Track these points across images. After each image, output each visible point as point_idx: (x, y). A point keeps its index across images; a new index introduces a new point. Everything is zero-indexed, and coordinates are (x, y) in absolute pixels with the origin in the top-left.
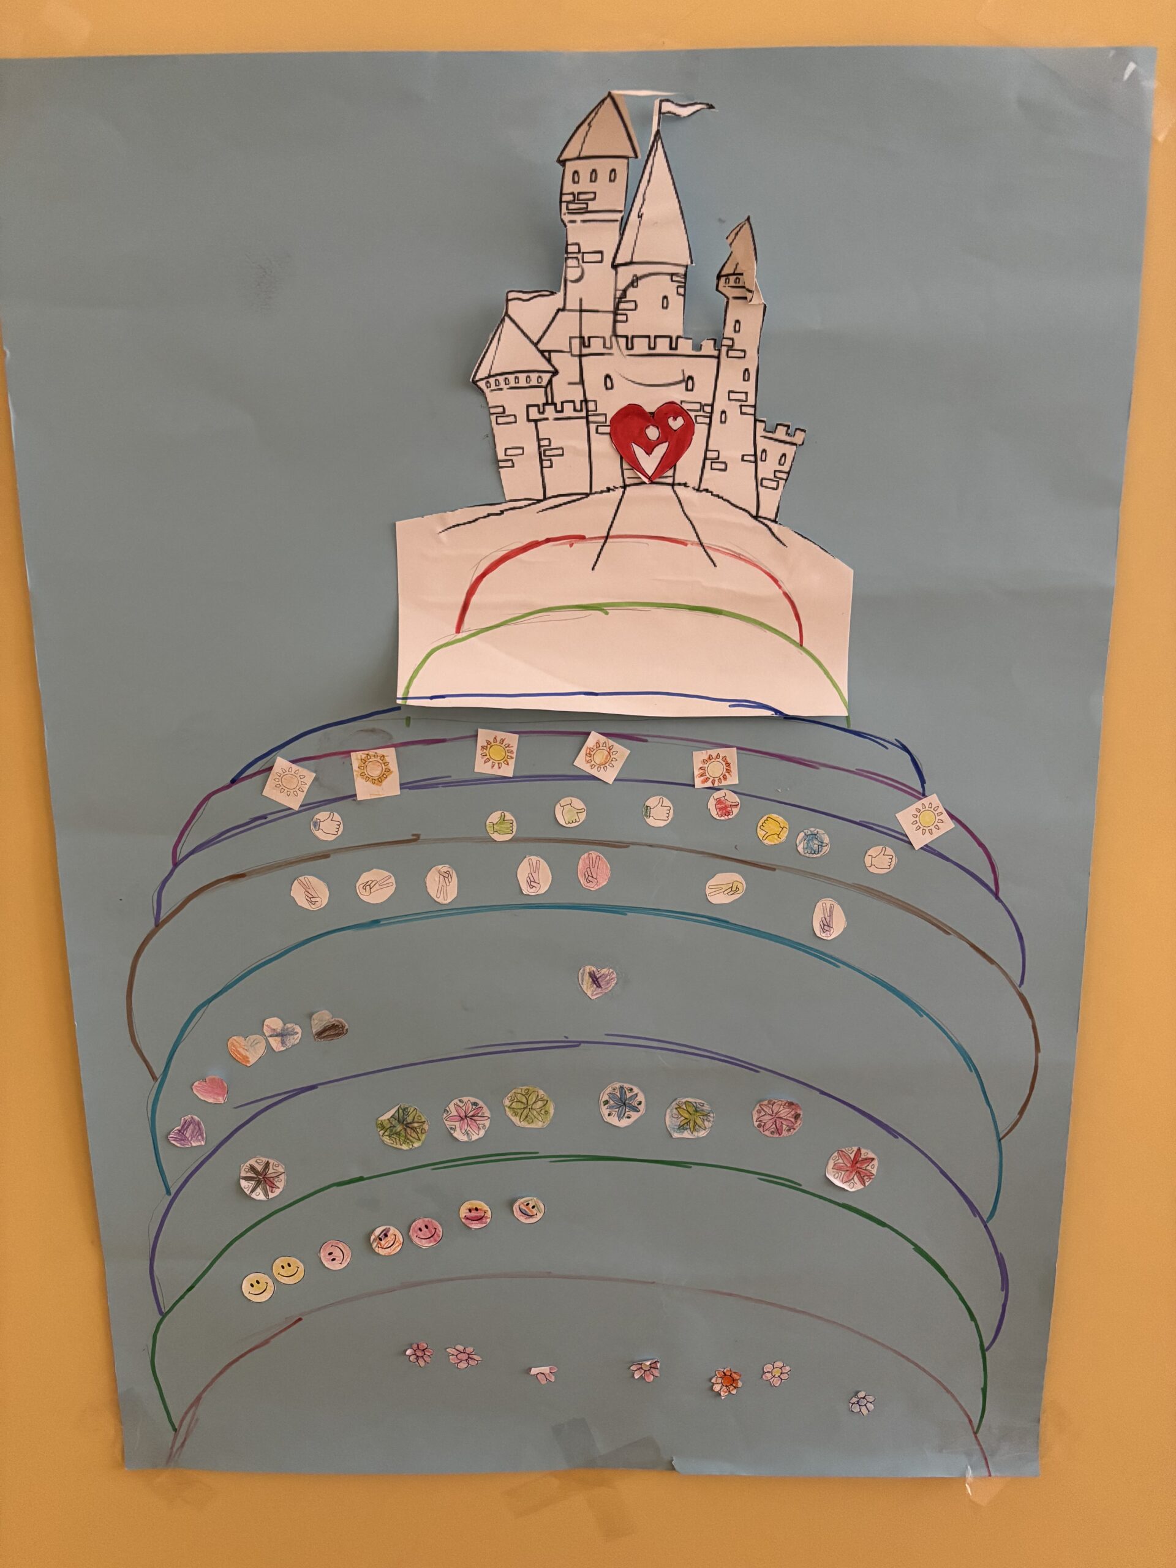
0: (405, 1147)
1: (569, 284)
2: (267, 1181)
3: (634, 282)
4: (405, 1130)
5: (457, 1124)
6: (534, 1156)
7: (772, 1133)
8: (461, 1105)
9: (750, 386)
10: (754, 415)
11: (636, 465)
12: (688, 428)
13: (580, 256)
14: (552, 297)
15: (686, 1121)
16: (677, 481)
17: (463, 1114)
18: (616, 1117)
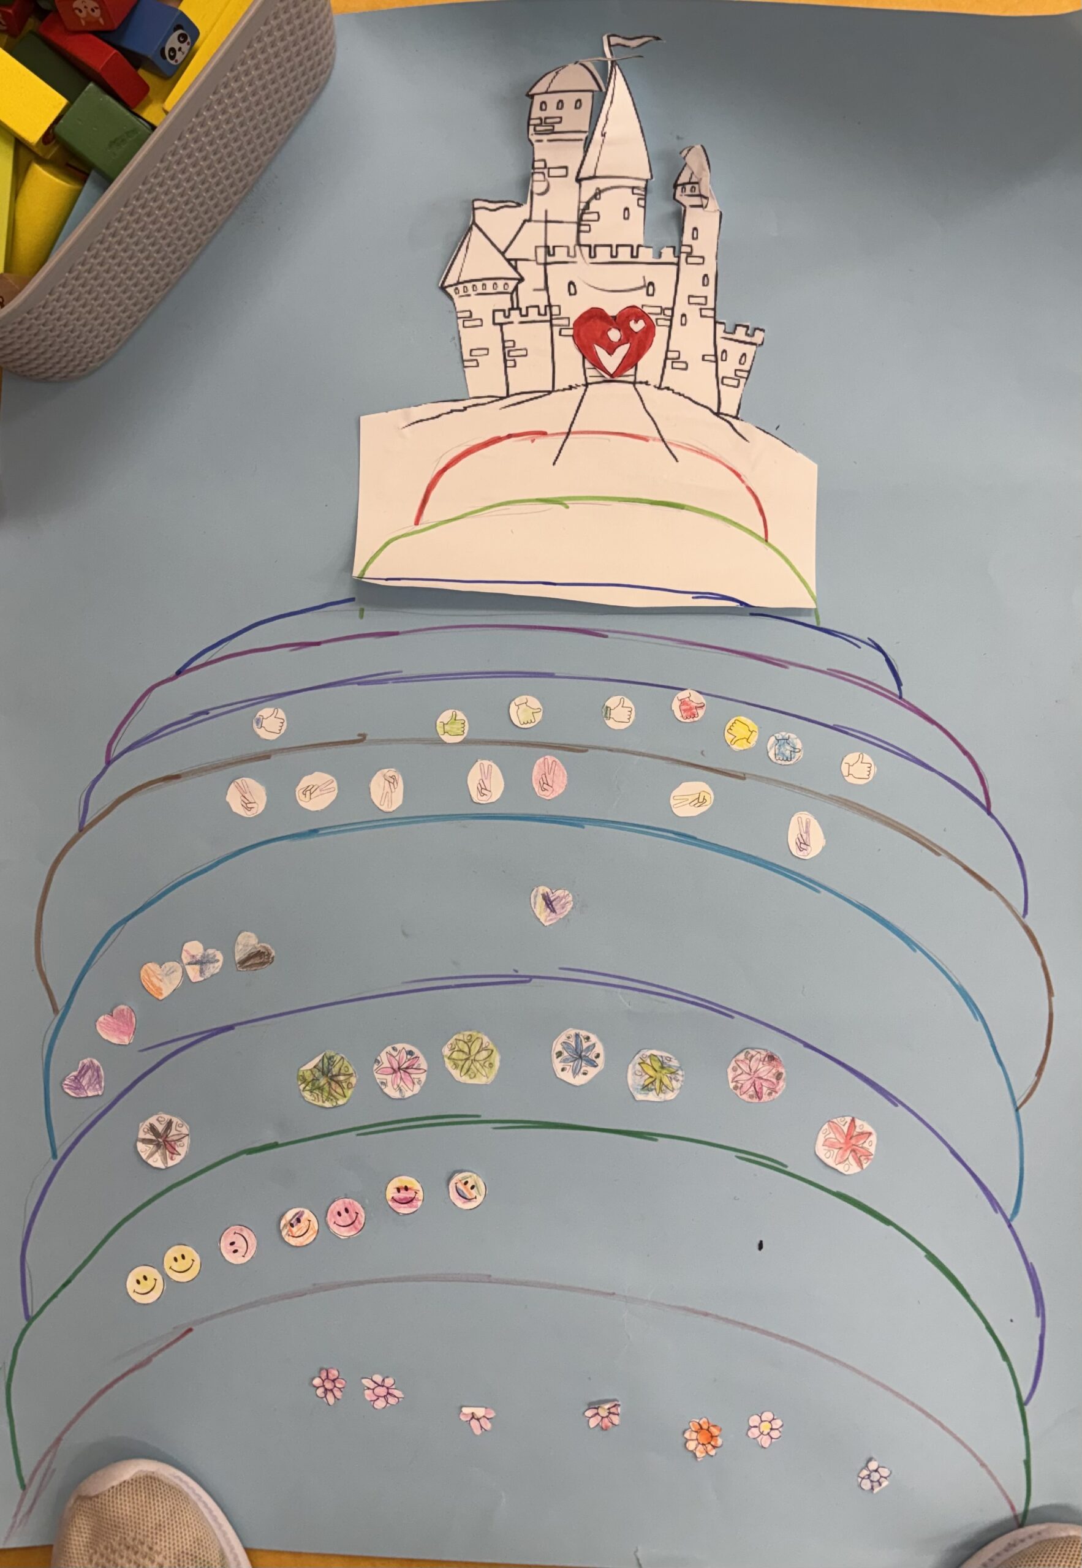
0: (327, 1104)
1: (535, 196)
2: (168, 1146)
3: (597, 194)
4: (330, 1084)
5: (389, 1078)
6: (475, 1120)
7: (751, 1097)
8: (395, 1053)
9: (709, 291)
10: (714, 317)
11: (598, 364)
12: (649, 331)
13: (546, 171)
14: (518, 209)
15: (651, 1080)
16: (638, 380)
17: (396, 1066)
18: (570, 1073)
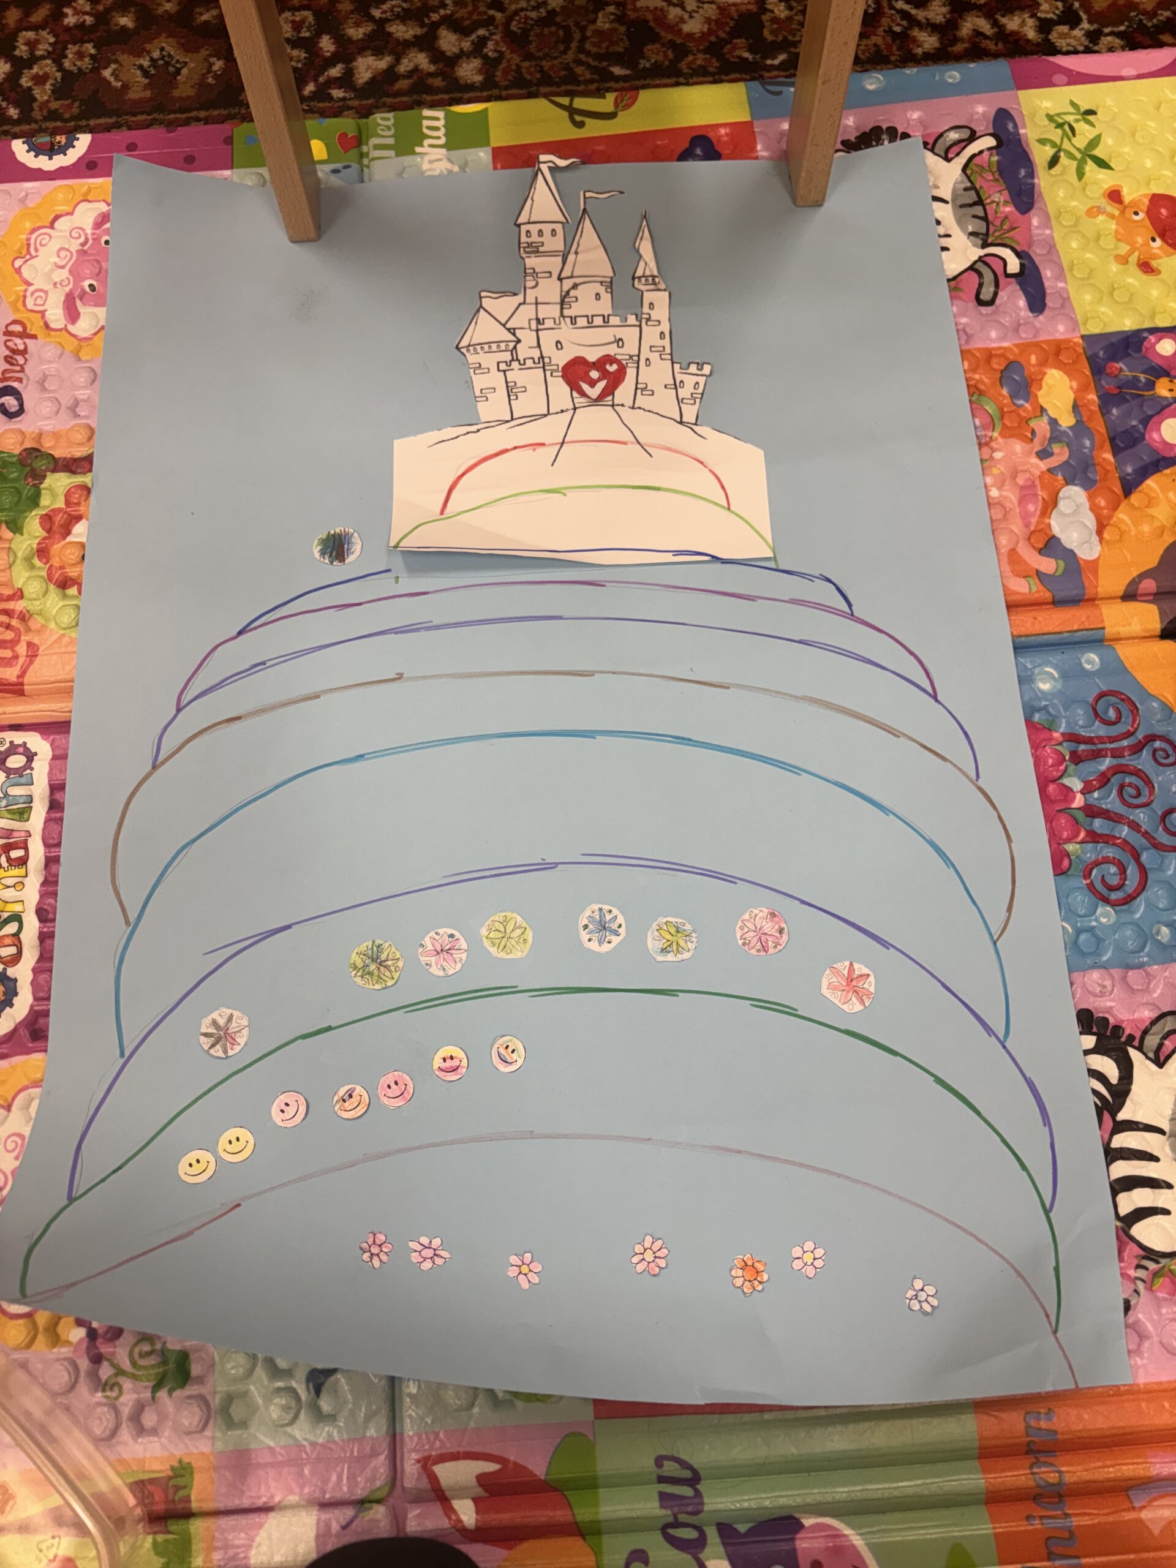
0: (377, 987)
1: (527, 288)
2: (228, 1037)
3: (575, 287)
4: (379, 969)
5: (433, 959)
6: (513, 991)
7: (758, 951)
8: (437, 937)
9: (666, 342)
11: (583, 394)
12: (622, 371)
14: (515, 297)
15: (669, 943)
16: (616, 403)
17: (439, 949)
18: (597, 943)
